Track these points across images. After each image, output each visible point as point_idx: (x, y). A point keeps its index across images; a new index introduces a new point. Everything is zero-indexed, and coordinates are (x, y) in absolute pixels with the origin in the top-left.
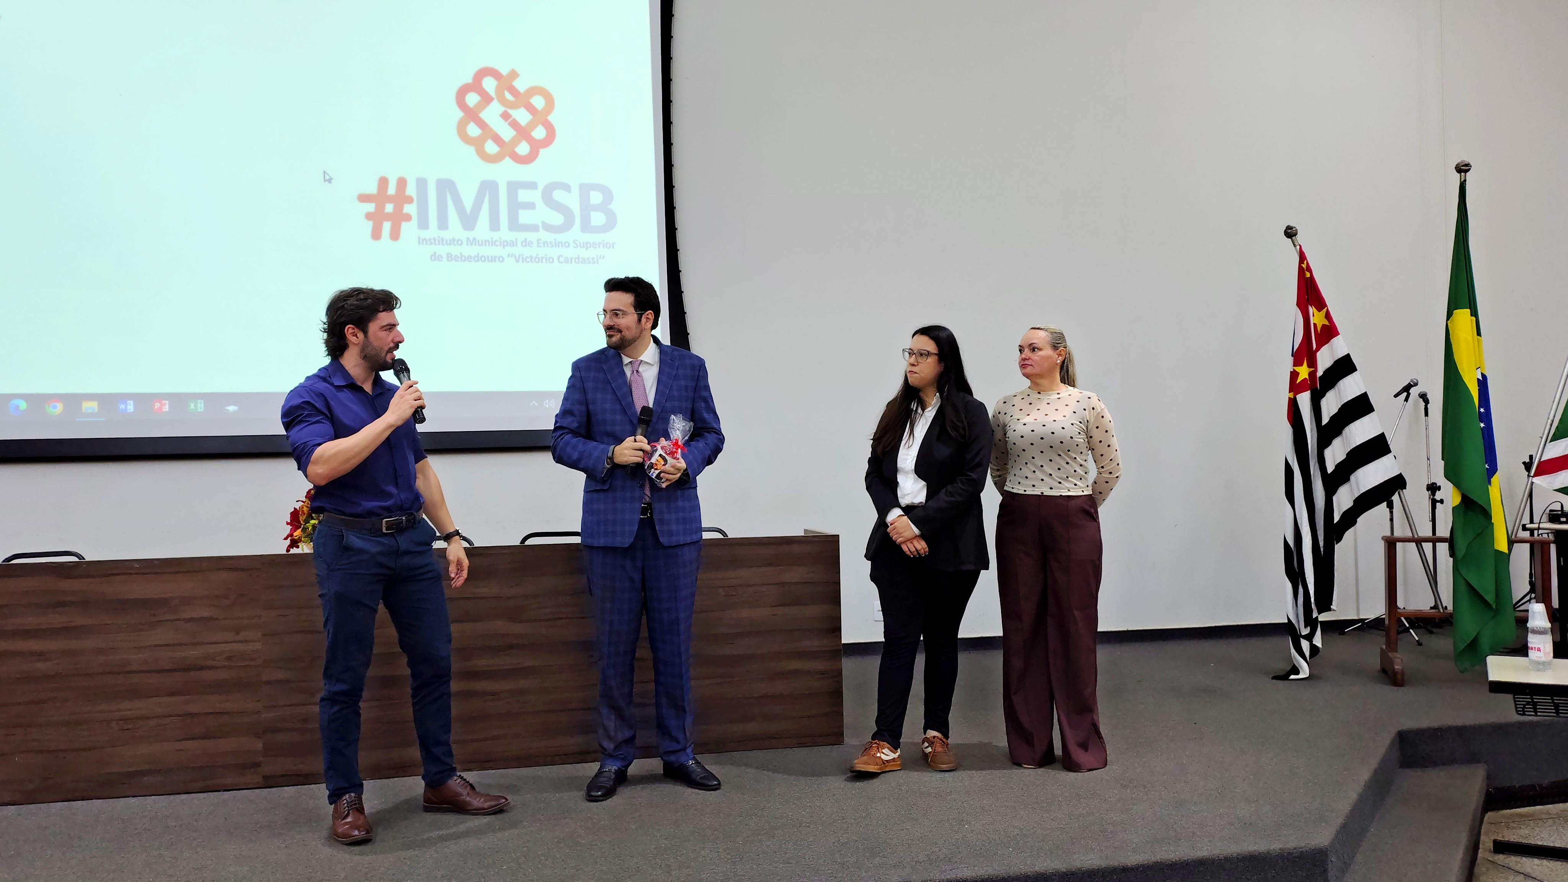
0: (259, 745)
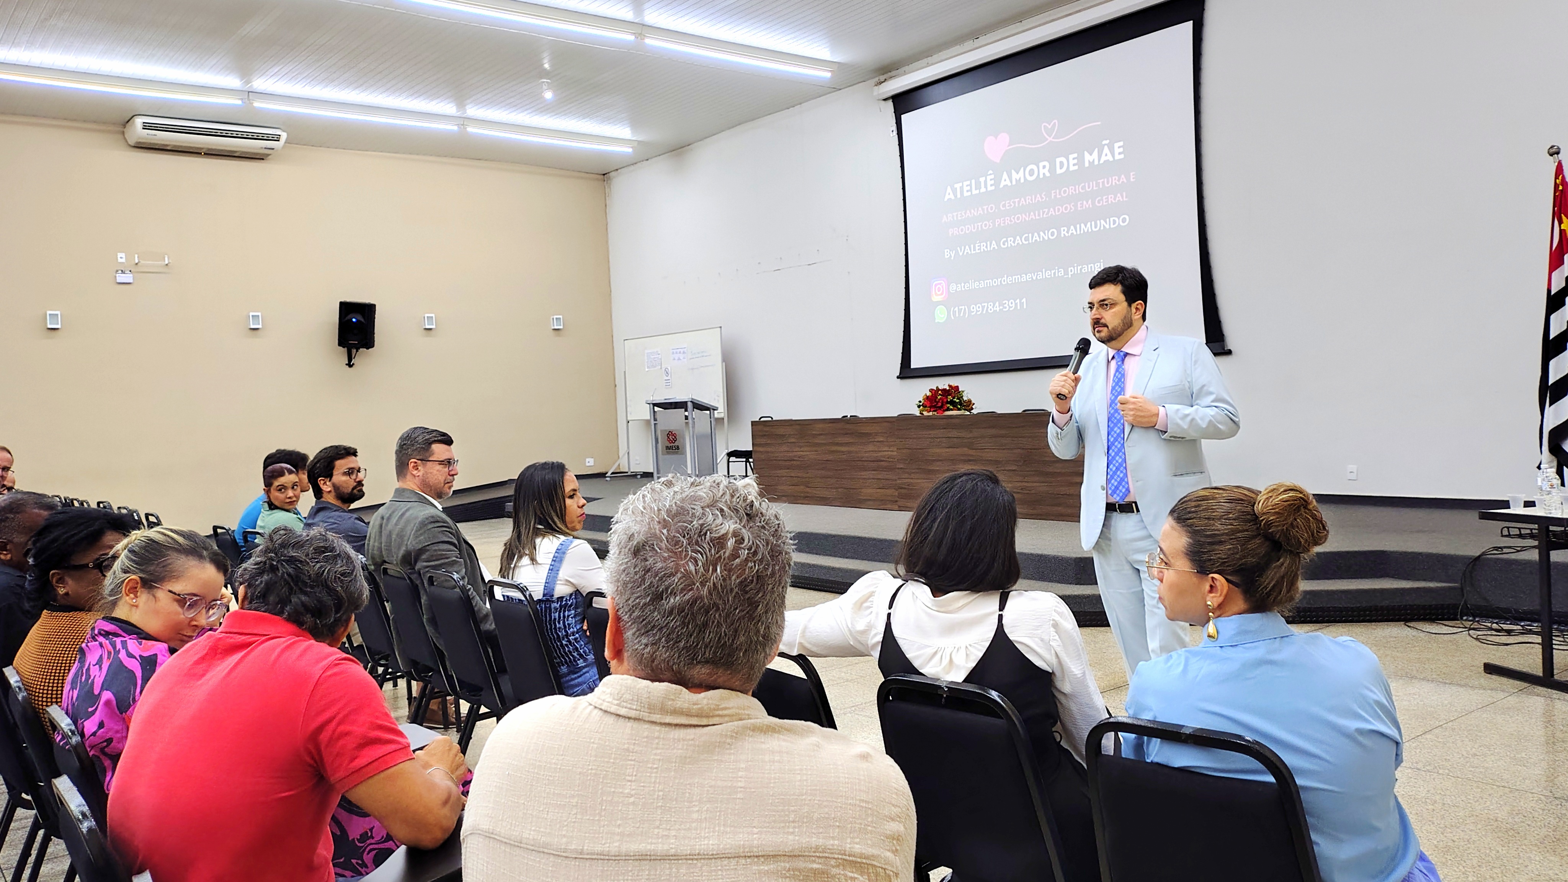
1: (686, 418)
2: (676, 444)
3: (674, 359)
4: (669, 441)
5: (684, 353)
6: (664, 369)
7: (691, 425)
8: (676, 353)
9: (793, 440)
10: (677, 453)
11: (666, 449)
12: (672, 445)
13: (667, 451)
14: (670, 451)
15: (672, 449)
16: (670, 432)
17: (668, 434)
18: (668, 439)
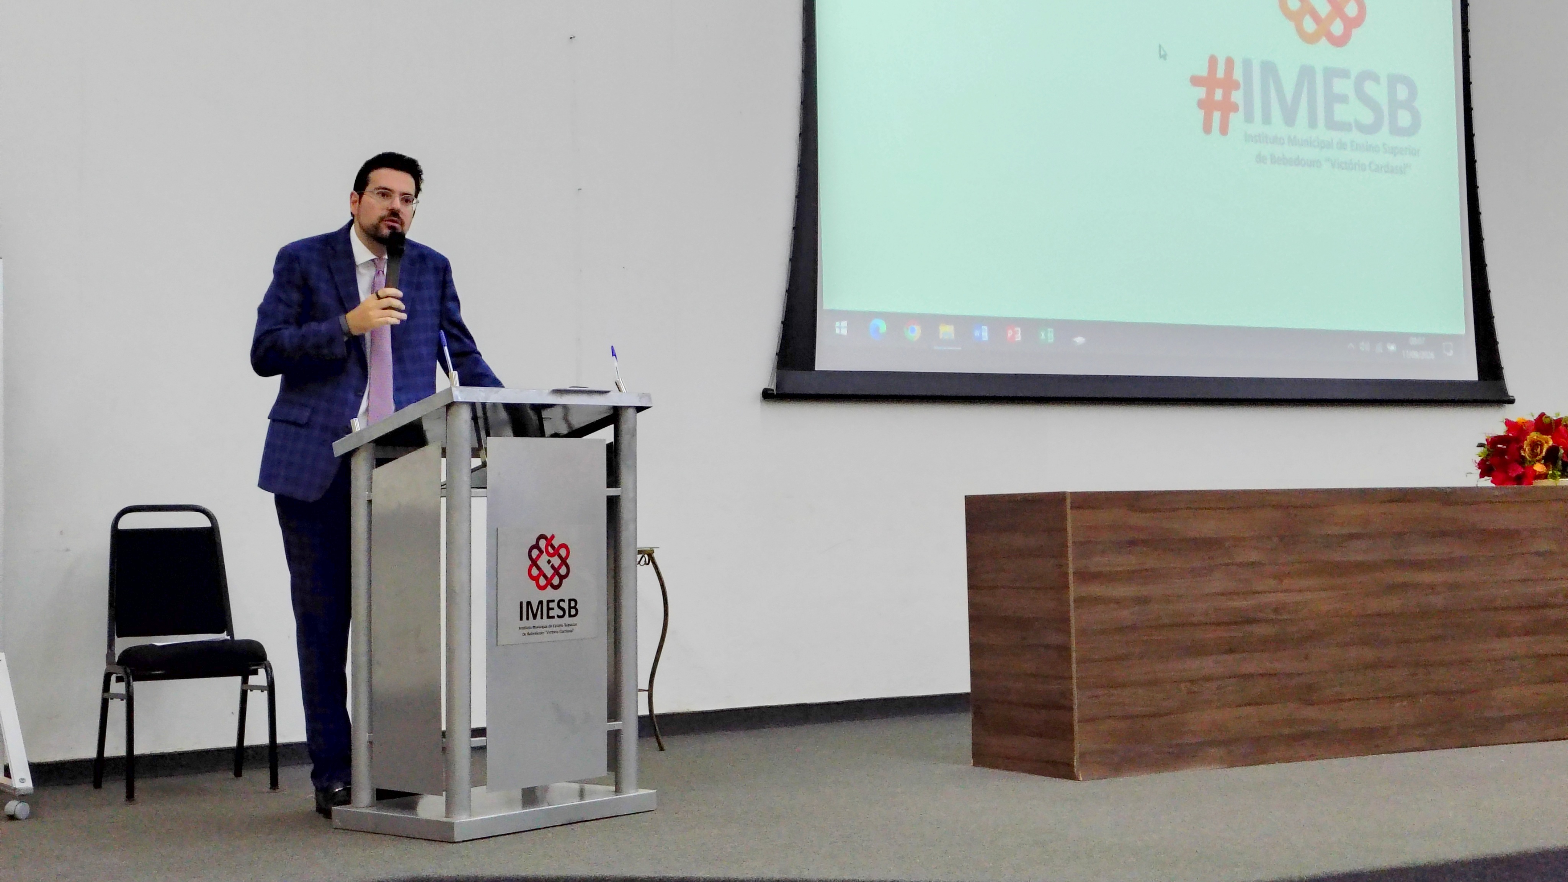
2: (566, 591)
4: (536, 576)
11: (521, 619)
12: (549, 594)
13: (525, 622)
14: (538, 622)
15: (549, 617)
16: (542, 536)
17: (536, 546)
18: (535, 572)
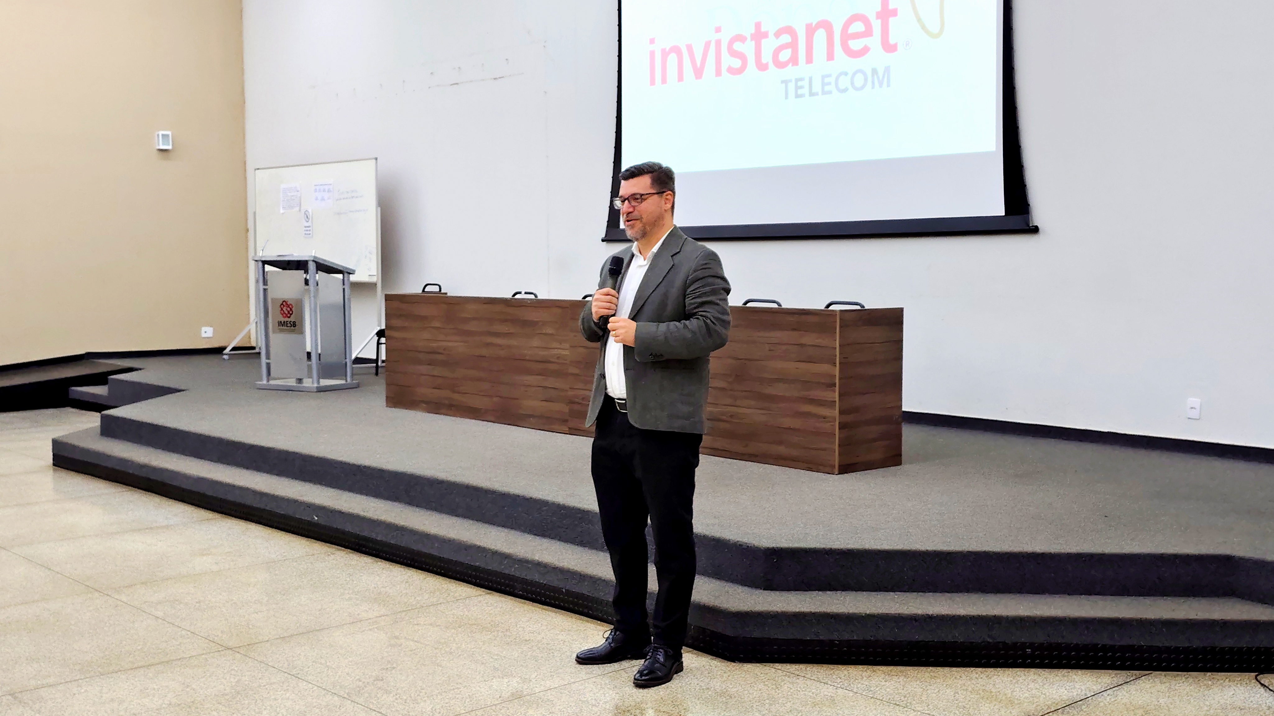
0: (566, 409)
1: (307, 282)
2: (292, 319)
3: (317, 199)
4: (283, 314)
5: (329, 191)
6: (303, 212)
7: (312, 295)
8: (320, 191)
9: (437, 324)
10: (293, 331)
11: (279, 326)
12: (286, 319)
13: (280, 327)
14: (284, 328)
15: (287, 326)
16: (284, 301)
17: (282, 304)
18: (282, 312)
